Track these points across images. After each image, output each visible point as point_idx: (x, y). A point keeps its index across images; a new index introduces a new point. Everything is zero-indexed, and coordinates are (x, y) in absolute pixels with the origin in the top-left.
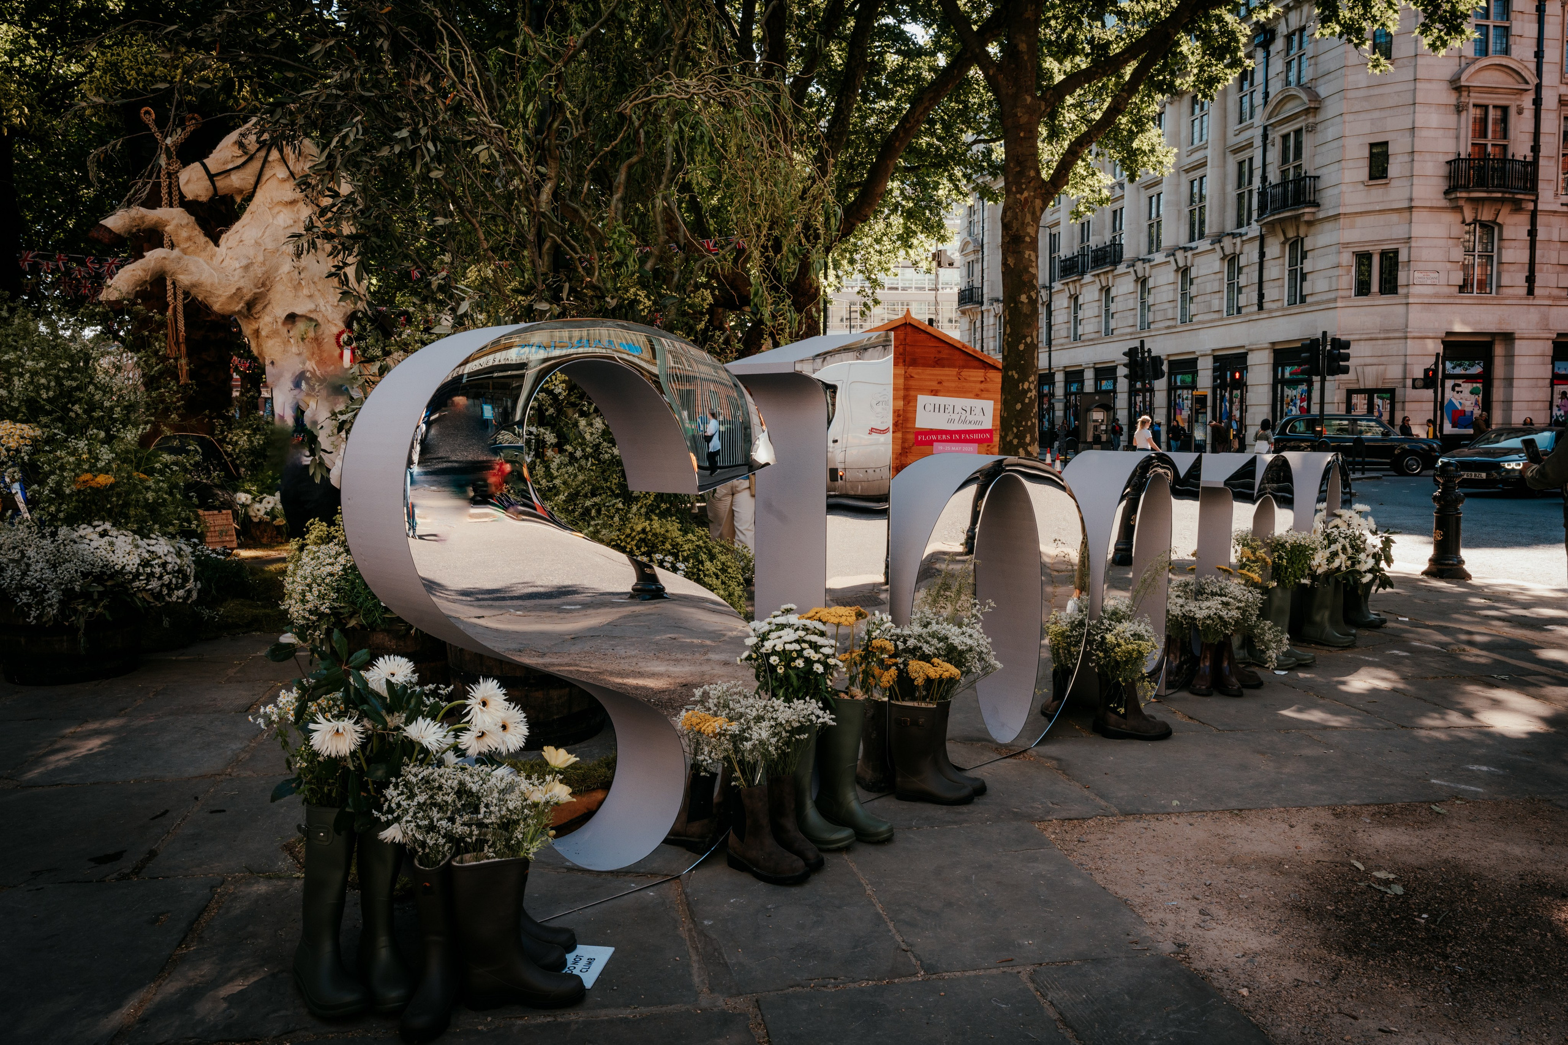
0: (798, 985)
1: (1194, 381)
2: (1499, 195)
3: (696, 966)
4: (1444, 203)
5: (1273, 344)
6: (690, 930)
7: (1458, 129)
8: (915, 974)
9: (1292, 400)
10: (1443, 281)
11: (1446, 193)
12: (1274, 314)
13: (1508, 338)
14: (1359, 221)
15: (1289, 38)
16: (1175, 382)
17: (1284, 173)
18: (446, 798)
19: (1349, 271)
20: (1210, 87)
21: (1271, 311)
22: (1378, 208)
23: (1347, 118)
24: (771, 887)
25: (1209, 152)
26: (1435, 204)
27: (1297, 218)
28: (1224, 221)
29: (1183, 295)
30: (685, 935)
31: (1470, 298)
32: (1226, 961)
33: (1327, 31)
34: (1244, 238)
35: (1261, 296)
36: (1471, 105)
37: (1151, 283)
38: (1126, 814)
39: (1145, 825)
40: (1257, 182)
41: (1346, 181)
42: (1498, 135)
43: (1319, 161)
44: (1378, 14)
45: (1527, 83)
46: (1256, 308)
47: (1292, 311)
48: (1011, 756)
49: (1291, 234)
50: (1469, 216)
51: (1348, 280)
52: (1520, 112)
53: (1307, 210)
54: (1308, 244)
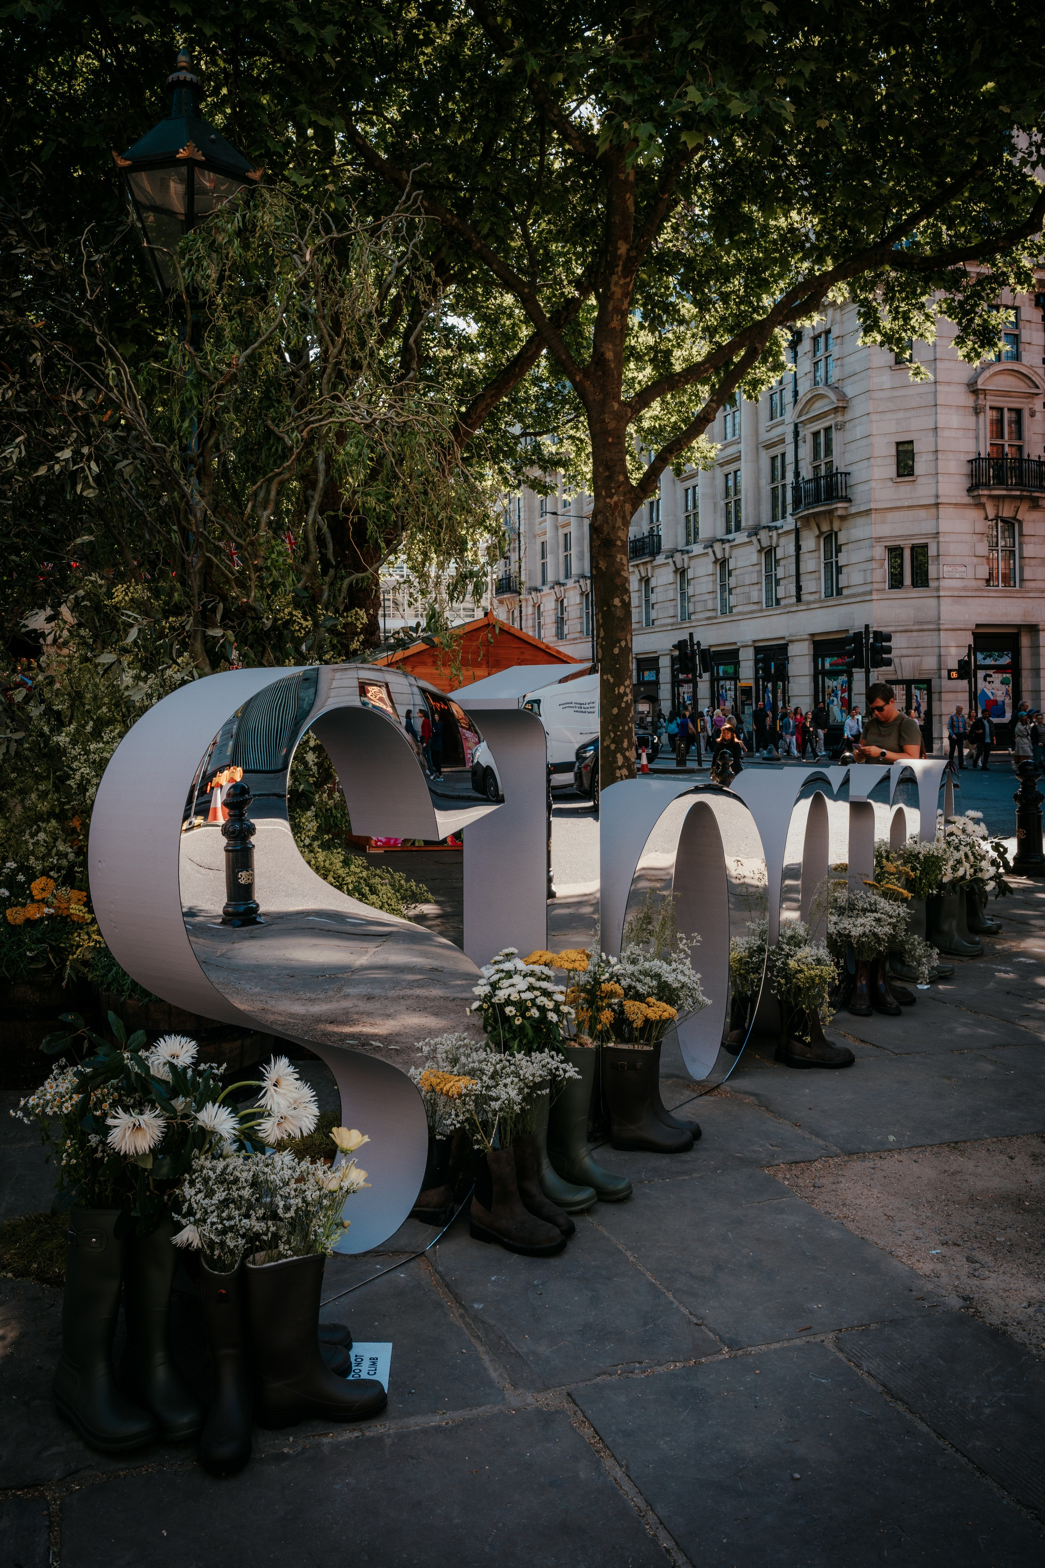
0: (604, 1373)
1: (736, 672)
2: (1018, 493)
3: (486, 1359)
4: (967, 500)
5: (813, 635)
6: (462, 1316)
7: (977, 430)
8: (719, 1352)
9: (833, 691)
10: (971, 574)
11: (969, 490)
12: (812, 606)
13: (1033, 629)
14: (890, 516)
15: (815, 339)
16: (718, 673)
17: (816, 468)
18: (242, 1192)
19: (882, 565)
20: (754, 389)
21: (809, 603)
22: (906, 504)
23: (874, 417)
24: (529, 1259)
25: (742, 447)
26: (959, 501)
27: (831, 512)
28: (759, 514)
29: (723, 586)
30: (459, 1323)
31: (996, 591)
32: (1015, 1312)
33: (868, 340)
34: (780, 531)
35: (799, 588)
36: (988, 408)
37: (690, 574)
38: (850, 1153)
39: (871, 1164)
40: (790, 478)
41: (876, 477)
42: (1014, 435)
43: (849, 458)
44: (917, 325)
45: (1037, 387)
46: (794, 600)
47: (830, 603)
48: (706, 1093)
49: (825, 528)
50: (991, 512)
51: (881, 573)
52: (1032, 414)
53: (840, 505)
54: (842, 538)
